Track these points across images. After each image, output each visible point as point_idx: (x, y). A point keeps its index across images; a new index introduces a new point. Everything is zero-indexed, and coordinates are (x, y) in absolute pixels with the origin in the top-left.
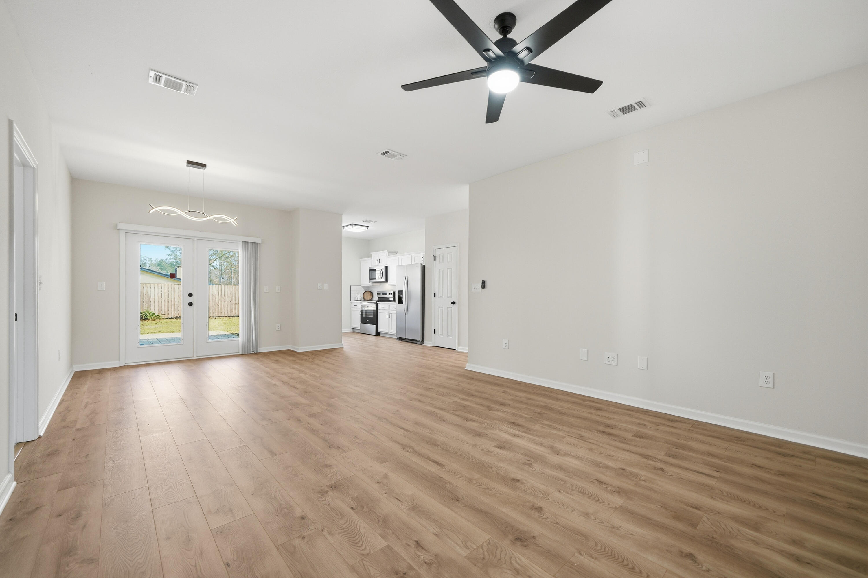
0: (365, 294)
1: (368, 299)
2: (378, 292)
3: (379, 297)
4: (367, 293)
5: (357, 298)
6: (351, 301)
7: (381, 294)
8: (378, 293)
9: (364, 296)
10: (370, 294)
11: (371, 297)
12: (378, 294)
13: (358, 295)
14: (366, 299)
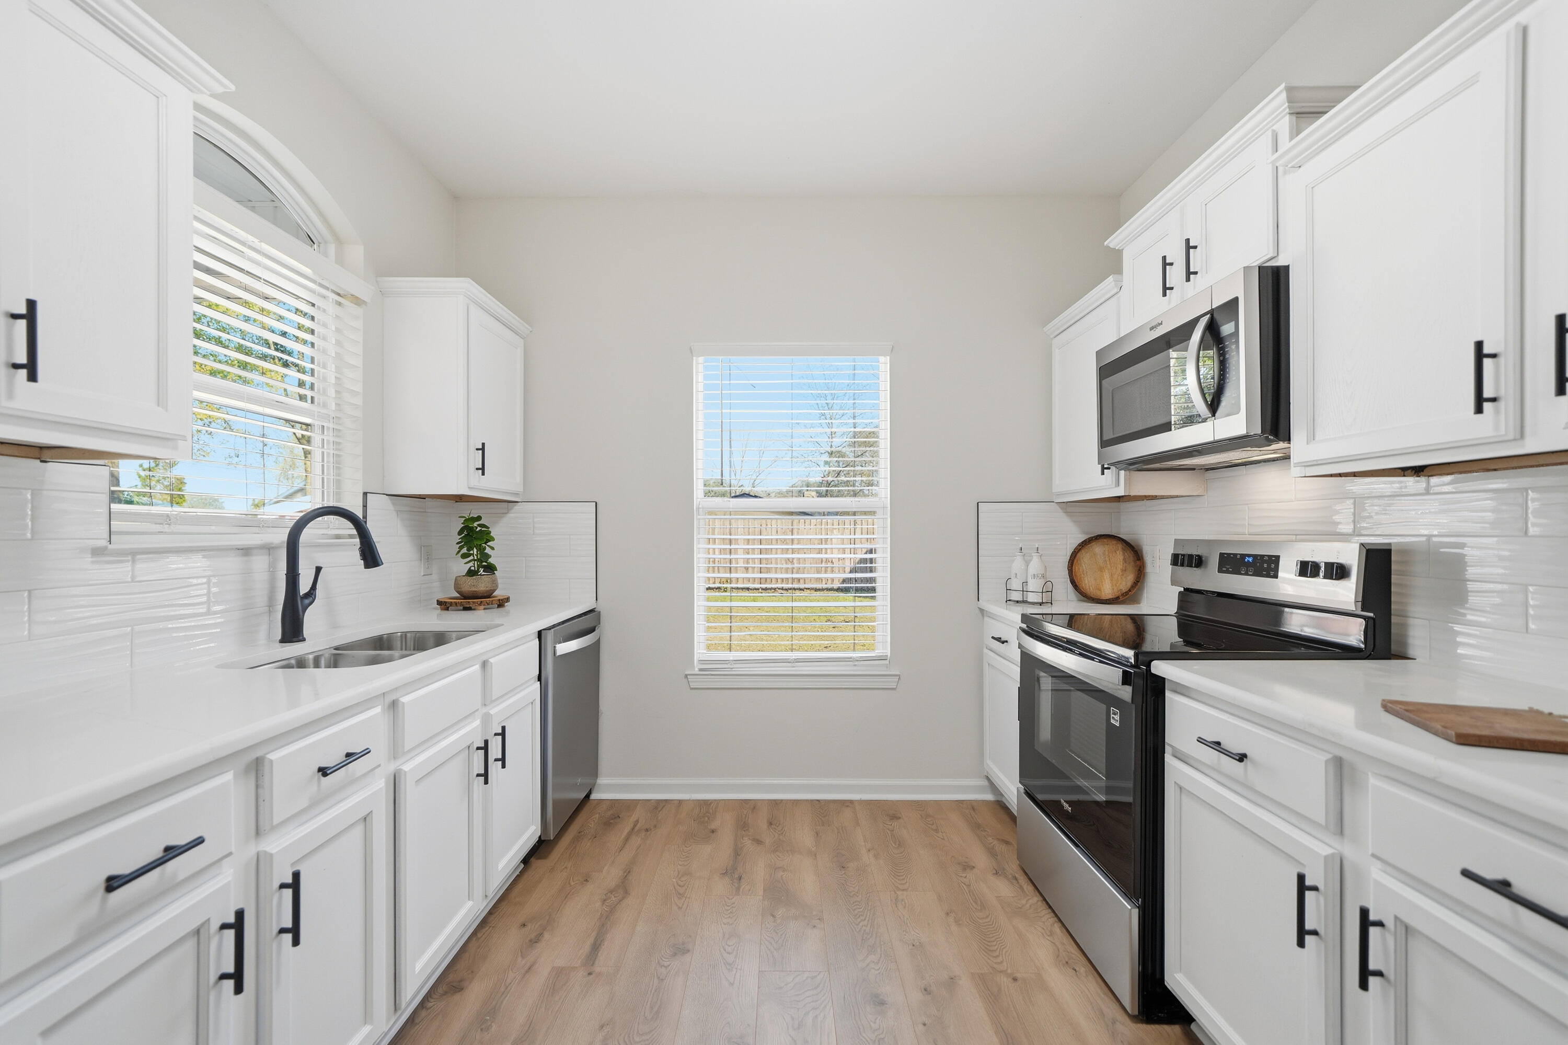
0: (1085, 559)
1: (1107, 591)
2: (1177, 542)
3: (1187, 590)
4: (1098, 549)
5: (1016, 584)
6: (983, 604)
7: (1214, 562)
8: (1180, 551)
9: (1075, 568)
10: (1119, 556)
11: (1130, 578)
12: (1178, 560)
13: (1027, 563)
14: (1090, 589)
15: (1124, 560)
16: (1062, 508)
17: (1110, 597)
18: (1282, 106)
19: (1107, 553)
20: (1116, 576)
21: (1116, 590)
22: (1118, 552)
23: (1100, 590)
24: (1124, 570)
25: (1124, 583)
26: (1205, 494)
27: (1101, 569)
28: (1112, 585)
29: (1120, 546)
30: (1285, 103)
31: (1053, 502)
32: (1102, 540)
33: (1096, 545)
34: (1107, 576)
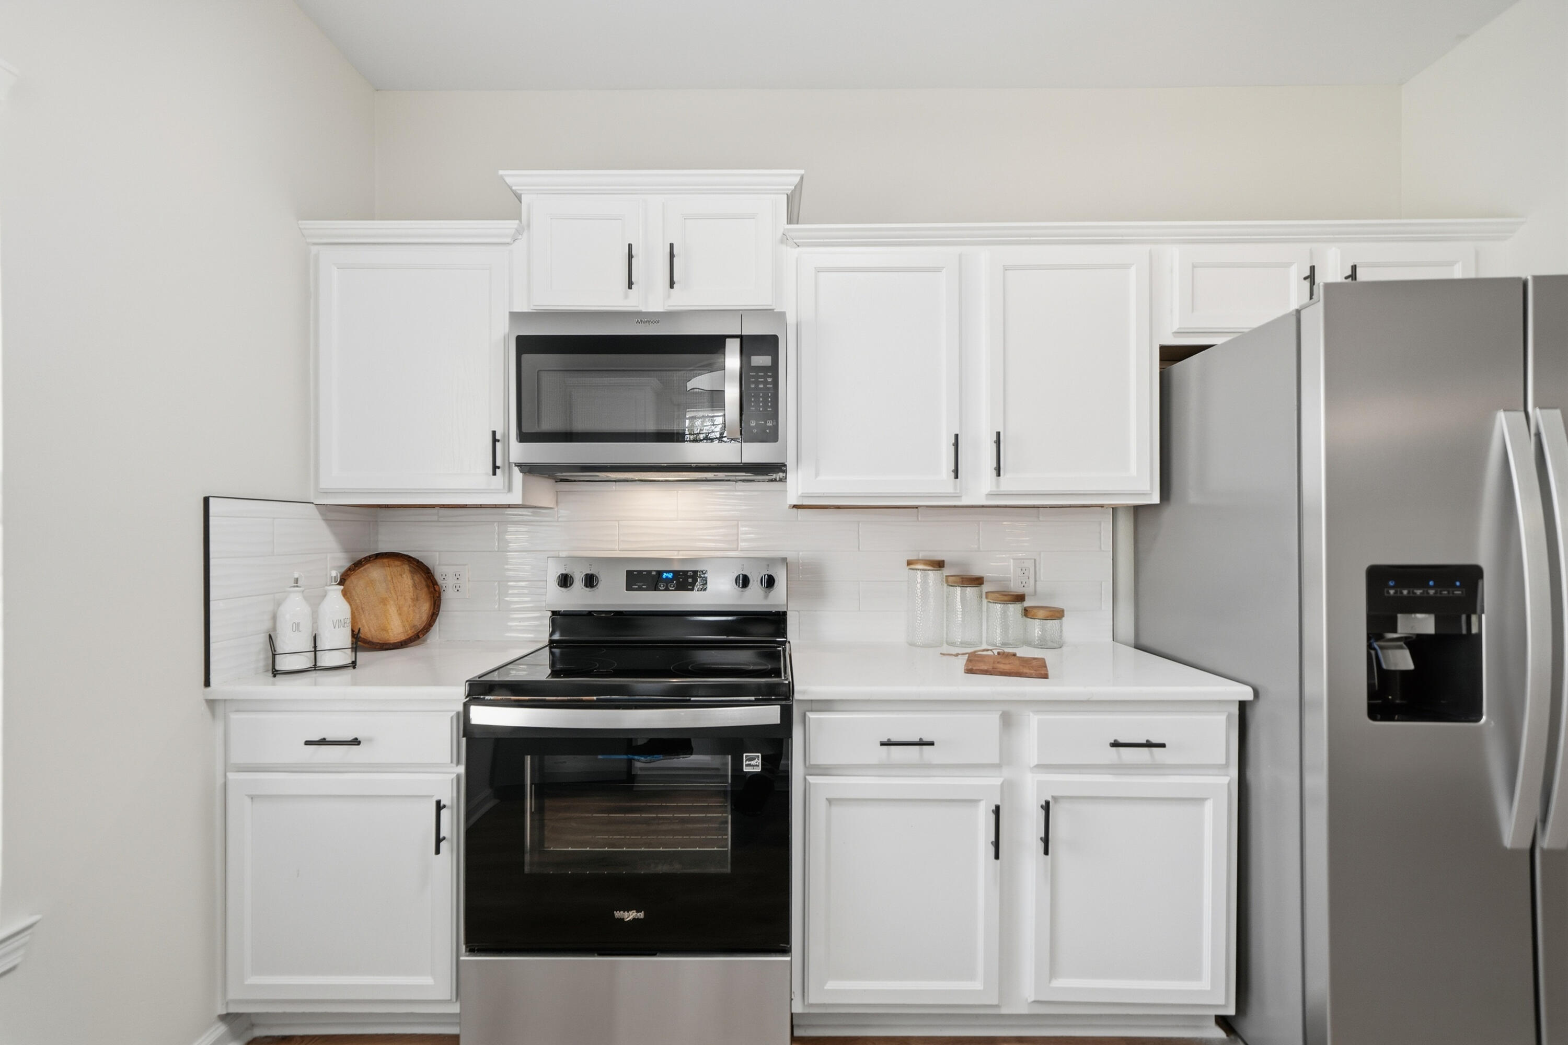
0: (358, 588)
1: (397, 631)
4: (373, 574)
14: (370, 630)
15: (415, 586)
16: (321, 514)
17: (403, 637)
18: (790, 185)
19: (389, 578)
20: (405, 609)
21: (408, 628)
22: (404, 576)
23: (387, 631)
24: (416, 599)
25: (418, 616)
26: (555, 506)
27: (384, 601)
28: (403, 622)
29: (406, 567)
30: (793, 185)
31: (313, 503)
32: (381, 560)
33: (372, 566)
34: (392, 610)
